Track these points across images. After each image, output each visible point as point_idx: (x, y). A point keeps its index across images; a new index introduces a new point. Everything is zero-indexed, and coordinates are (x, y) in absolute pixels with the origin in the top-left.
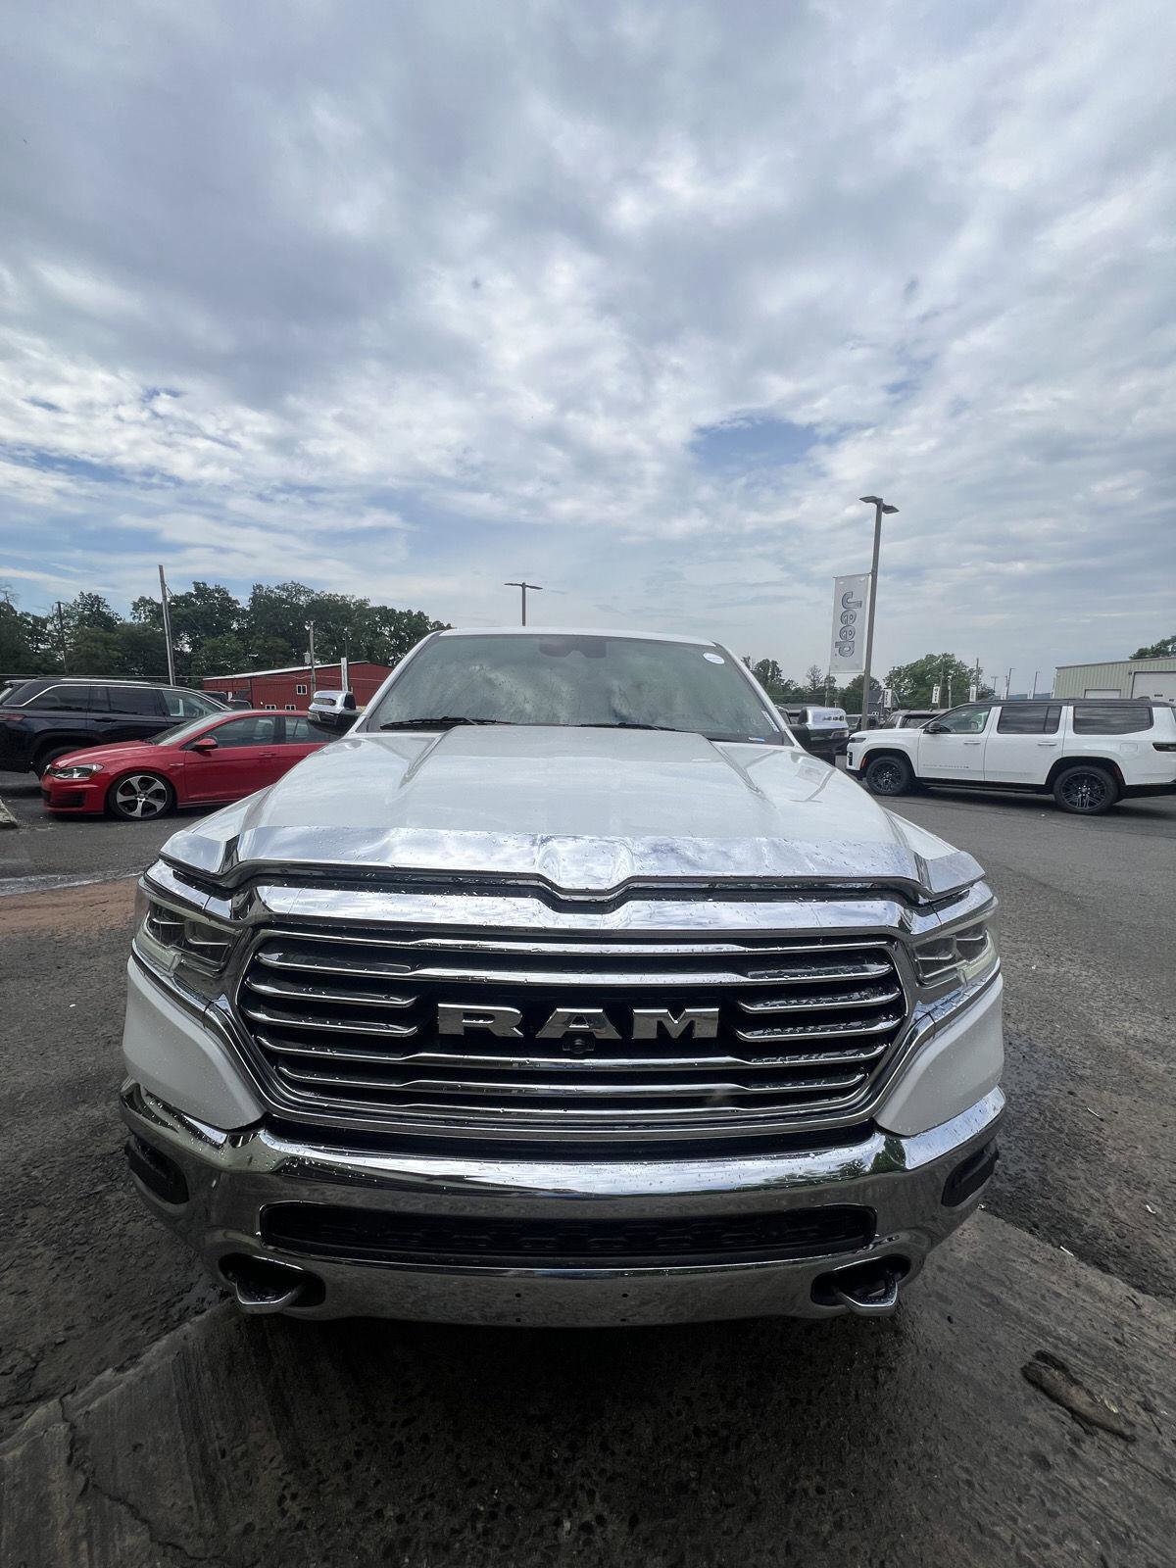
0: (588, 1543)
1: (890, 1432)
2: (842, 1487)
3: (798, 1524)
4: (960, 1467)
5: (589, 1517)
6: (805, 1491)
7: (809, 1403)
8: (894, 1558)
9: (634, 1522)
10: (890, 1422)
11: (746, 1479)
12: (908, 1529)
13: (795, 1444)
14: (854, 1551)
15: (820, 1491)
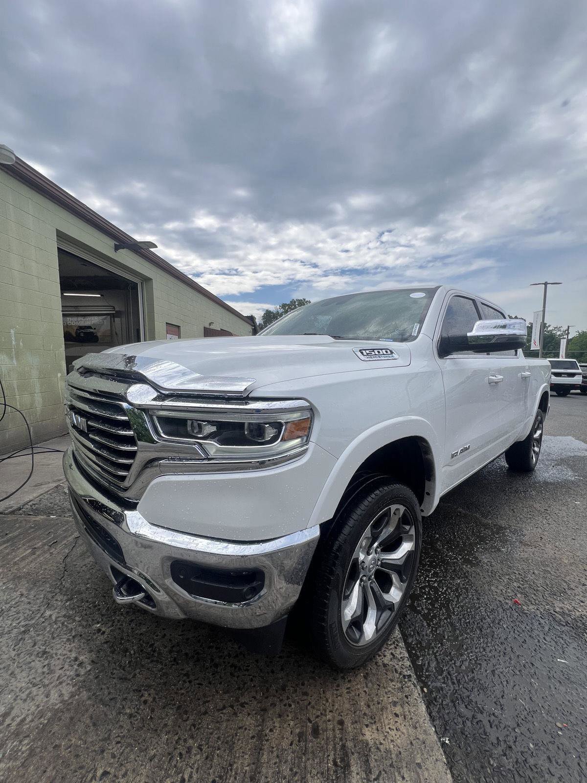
0: (94, 634)
1: (194, 725)
2: (151, 712)
3: (125, 699)
4: (192, 772)
5: (103, 629)
6: (142, 696)
7: (190, 682)
8: (123, 748)
9: (106, 643)
10: (200, 724)
11: (138, 670)
12: (141, 750)
13: (165, 684)
14: (121, 727)
15: (145, 702)
